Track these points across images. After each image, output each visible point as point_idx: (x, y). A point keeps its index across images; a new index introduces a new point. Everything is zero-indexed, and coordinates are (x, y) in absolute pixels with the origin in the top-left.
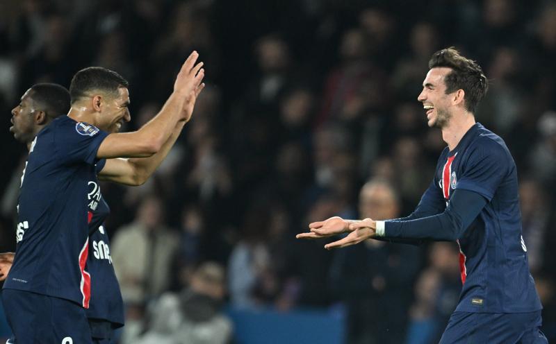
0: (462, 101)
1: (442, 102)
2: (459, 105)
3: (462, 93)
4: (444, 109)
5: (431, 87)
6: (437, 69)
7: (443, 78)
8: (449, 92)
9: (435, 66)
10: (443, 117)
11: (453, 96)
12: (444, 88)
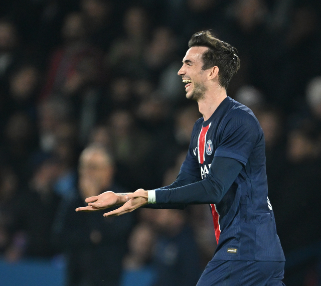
0: (216, 77)
1: (199, 76)
2: (213, 80)
3: (217, 69)
4: (201, 83)
5: (189, 63)
6: (195, 48)
7: (201, 56)
8: (205, 67)
9: (193, 45)
10: (199, 90)
11: (208, 72)
12: (201, 64)
